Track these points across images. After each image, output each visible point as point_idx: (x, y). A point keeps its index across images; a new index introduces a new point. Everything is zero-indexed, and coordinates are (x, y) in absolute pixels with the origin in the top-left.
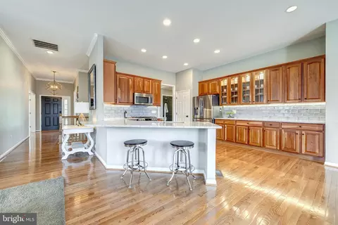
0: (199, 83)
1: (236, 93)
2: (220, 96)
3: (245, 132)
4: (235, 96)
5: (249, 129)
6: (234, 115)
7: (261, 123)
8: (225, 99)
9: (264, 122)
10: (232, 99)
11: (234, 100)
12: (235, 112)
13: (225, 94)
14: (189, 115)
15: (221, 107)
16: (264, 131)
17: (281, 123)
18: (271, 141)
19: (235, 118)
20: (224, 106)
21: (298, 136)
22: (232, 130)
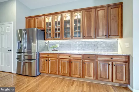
0: (27, 18)
1: (59, 29)
2: (46, 31)
3: (67, 65)
4: (58, 32)
5: (70, 62)
6: (58, 48)
7: (81, 56)
8: (50, 34)
9: (83, 55)
10: (56, 34)
11: (57, 35)
12: (58, 46)
13: (50, 30)
14: (12, 49)
15: (47, 41)
16: (83, 63)
17: (97, 56)
18: (89, 72)
19: (58, 52)
20: (50, 41)
21: (110, 67)
22: (56, 63)
